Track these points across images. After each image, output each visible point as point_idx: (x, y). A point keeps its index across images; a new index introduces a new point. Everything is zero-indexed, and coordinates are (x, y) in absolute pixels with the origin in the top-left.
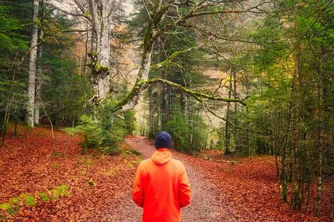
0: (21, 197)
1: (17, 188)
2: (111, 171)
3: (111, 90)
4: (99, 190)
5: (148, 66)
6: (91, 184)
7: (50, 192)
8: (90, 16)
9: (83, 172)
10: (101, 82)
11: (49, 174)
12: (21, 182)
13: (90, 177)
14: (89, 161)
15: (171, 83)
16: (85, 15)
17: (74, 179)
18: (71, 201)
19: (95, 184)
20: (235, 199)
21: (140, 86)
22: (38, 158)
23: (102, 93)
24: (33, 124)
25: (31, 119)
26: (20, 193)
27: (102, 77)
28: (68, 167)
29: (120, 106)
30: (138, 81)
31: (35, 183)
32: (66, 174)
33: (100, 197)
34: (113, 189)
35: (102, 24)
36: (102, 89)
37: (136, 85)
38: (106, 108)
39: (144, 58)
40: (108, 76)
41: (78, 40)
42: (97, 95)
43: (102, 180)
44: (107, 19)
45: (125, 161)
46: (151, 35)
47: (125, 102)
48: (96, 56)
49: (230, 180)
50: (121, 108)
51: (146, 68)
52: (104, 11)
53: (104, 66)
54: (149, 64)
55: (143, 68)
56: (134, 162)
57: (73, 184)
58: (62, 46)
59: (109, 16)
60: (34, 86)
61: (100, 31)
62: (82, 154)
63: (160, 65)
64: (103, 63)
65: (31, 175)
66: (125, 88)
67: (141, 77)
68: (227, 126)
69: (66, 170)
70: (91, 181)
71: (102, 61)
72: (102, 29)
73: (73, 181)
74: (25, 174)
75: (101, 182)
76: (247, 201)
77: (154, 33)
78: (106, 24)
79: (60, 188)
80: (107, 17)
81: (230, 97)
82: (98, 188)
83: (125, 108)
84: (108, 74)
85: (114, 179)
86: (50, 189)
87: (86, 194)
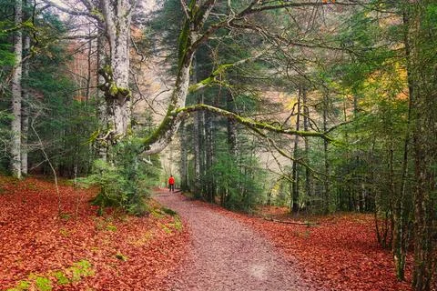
0: (30, 279)
1: (21, 267)
2: (142, 239)
3: (133, 123)
4: (133, 267)
5: (186, 86)
6: (120, 258)
7: (68, 271)
8: (99, 15)
9: (106, 242)
10: (118, 111)
11: (60, 245)
12: (24, 258)
13: (117, 248)
14: (110, 225)
15: (220, 110)
16: (92, 13)
17: (96, 251)
18: (98, 284)
19: (125, 259)
20: (329, 276)
21: (175, 116)
22: (38, 222)
23: (120, 126)
24: (19, 175)
25: (17, 166)
26: (28, 273)
27: (119, 104)
28: (83, 234)
29: (147, 145)
30: (171, 108)
31: (45, 258)
32: (84, 244)
33: (136, 277)
34: (151, 265)
35: (118, 27)
36: (120, 122)
37: (169, 114)
38: (128, 148)
39: (180, 74)
40: (128, 102)
41: (77, 51)
42: (114, 131)
43: (134, 253)
44: (124, 19)
45: (159, 224)
46: (189, 40)
47: (153, 140)
48: (110, 74)
49: (314, 249)
50: (149, 148)
51: (182, 89)
52: (119, 7)
53: (123, 88)
54: (187, 83)
55: (178, 89)
56: (171, 225)
57: (96, 259)
58: (55, 61)
59: (127, 13)
60: (19, 120)
61: (115, 37)
62: (98, 215)
63: (201, 85)
64: (121, 84)
65: (36, 247)
66: (150, 119)
67: (175, 102)
68: (294, 172)
69: (82, 239)
70: (119, 253)
71: (119, 80)
72: (117, 34)
73: (94, 254)
74: (27, 246)
75: (133, 256)
76: (348, 279)
77: (194, 38)
78: (123, 26)
79: (79, 264)
80: (125, 16)
81: (298, 129)
82: (131, 263)
83: (154, 147)
84: (128, 99)
85: (149, 250)
86: (67, 267)
87: (116, 273)
